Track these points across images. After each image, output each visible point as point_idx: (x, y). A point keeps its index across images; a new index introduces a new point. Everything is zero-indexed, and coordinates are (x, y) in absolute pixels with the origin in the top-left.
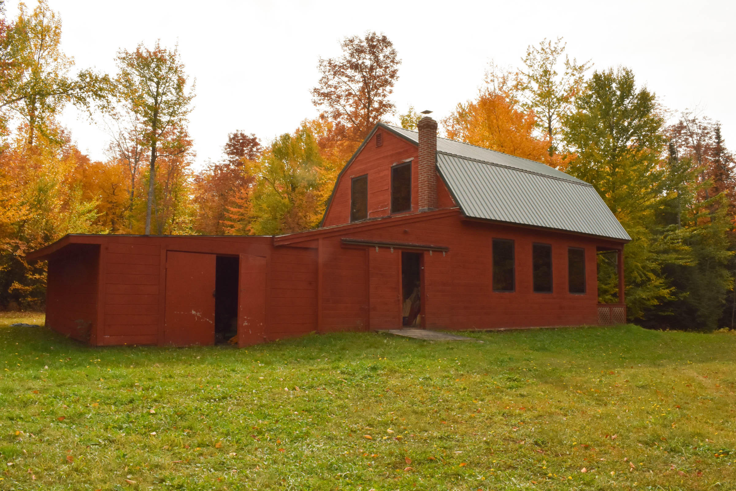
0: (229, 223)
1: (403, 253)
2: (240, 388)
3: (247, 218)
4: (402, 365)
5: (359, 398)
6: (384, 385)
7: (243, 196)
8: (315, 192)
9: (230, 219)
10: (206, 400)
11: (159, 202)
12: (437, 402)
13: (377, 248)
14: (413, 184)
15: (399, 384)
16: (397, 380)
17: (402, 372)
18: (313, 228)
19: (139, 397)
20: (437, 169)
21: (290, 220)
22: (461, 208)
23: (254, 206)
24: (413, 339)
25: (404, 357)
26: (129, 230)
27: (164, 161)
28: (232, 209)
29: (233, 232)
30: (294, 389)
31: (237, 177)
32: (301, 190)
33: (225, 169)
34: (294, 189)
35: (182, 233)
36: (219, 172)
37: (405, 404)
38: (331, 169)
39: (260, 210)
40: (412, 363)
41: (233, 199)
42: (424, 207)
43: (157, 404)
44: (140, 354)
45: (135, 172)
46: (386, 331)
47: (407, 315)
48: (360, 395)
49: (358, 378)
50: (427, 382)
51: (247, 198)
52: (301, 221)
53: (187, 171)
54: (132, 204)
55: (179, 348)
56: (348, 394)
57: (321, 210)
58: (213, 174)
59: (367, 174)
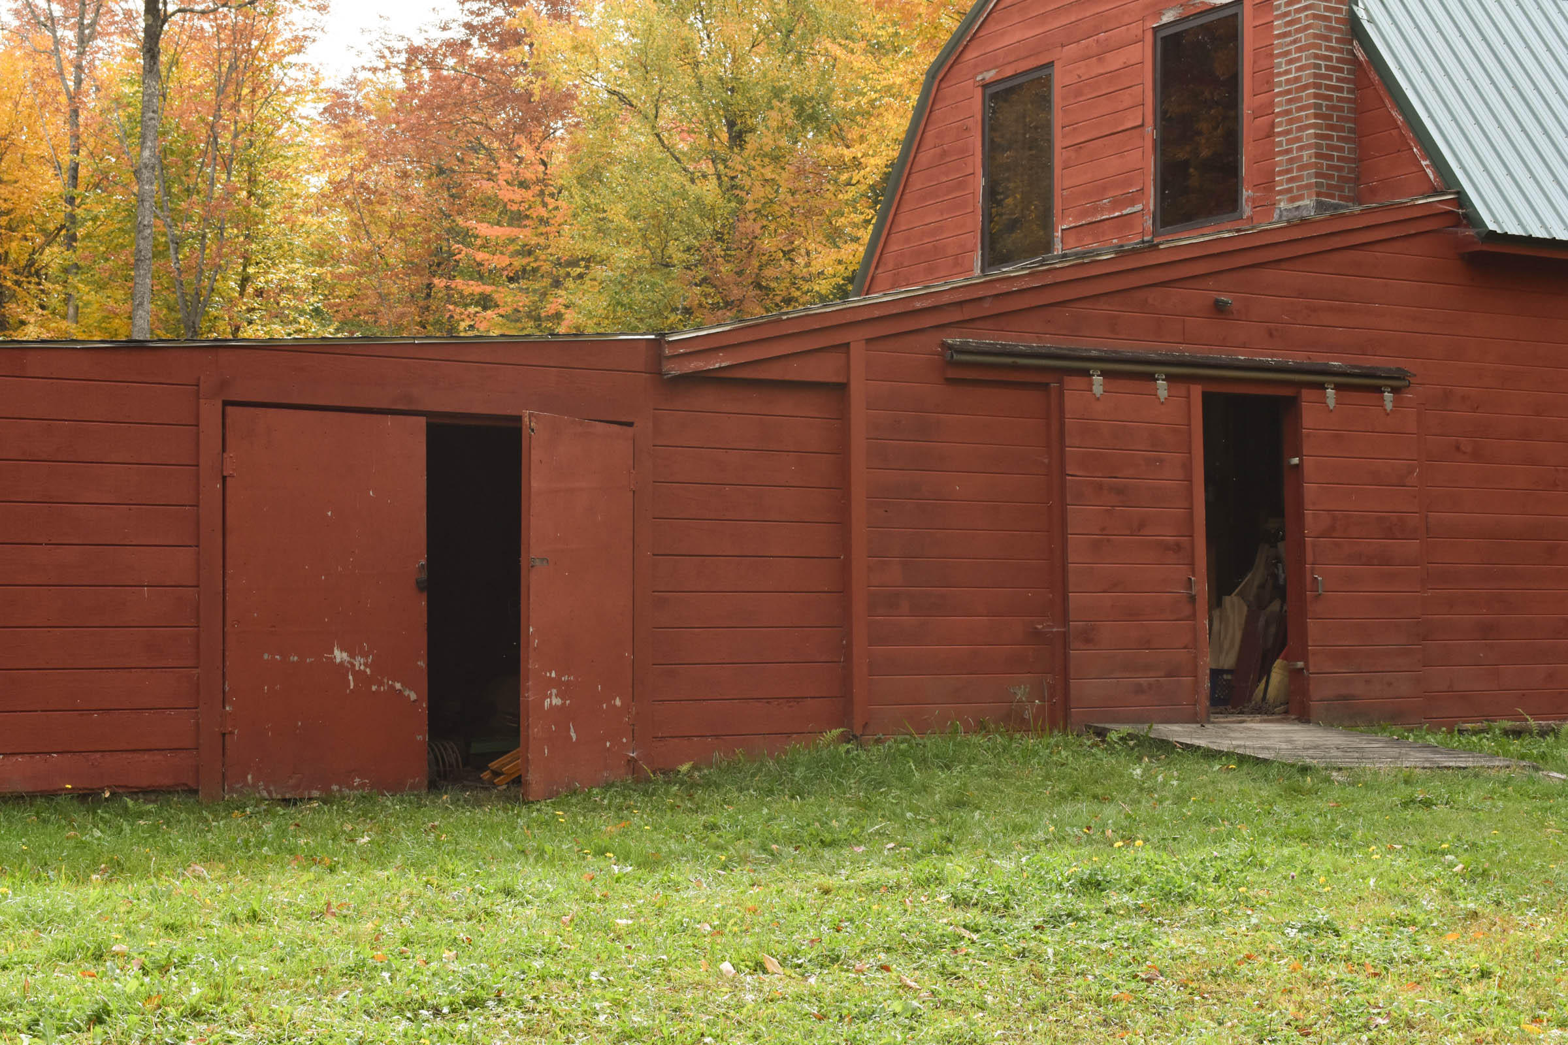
0: (475, 288)
1: (1207, 397)
2: (537, 964)
3: (546, 267)
4: (1212, 873)
5: (1029, 1006)
6: (1134, 952)
7: (529, 175)
8: (830, 151)
9: (478, 273)
10: (400, 1011)
11: (184, 205)
12: (1367, 1027)
13: (1098, 380)
14: (1249, 102)
15: (1202, 951)
16: (1188, 934)
17: (1207, 901)
18: (823, 298)
19: (130, 999)
20: (1355, 30)
21: (725, 269)
22: (1462, 198)
23: (575, 216)
24: (1258, 761)
25: (1217, 839)
26: (64, 325)
27: (197, 35)
28: (484, 229)
29: (491, 324)
30: (760, 967)
31: (502, 94)
32: (768, 142)
33: (451, 62)
34: (738, 138)
35: (279, 331)
36: (426, 74)
37: (1225, 1032)
38: (896, 50)
39: (599, 230)
40: (1252, 861)
41: (488, 186)
42: (1300, 197)
43: (201, 1027)
44: (127, 828)
45: (79, 82)
46: (1141, 729)
47: (1228, 661)
48: (1038, 994)
49: (1025, 924)
50: (1320, 945)
51: (543, 181)
52: (769, 272)
53: (292, 73)
54: (72, 217)
55: (286, 802)
56: (984, 991)
57: (855, 225)
58: (400, 85)
59: (1051, 64)
